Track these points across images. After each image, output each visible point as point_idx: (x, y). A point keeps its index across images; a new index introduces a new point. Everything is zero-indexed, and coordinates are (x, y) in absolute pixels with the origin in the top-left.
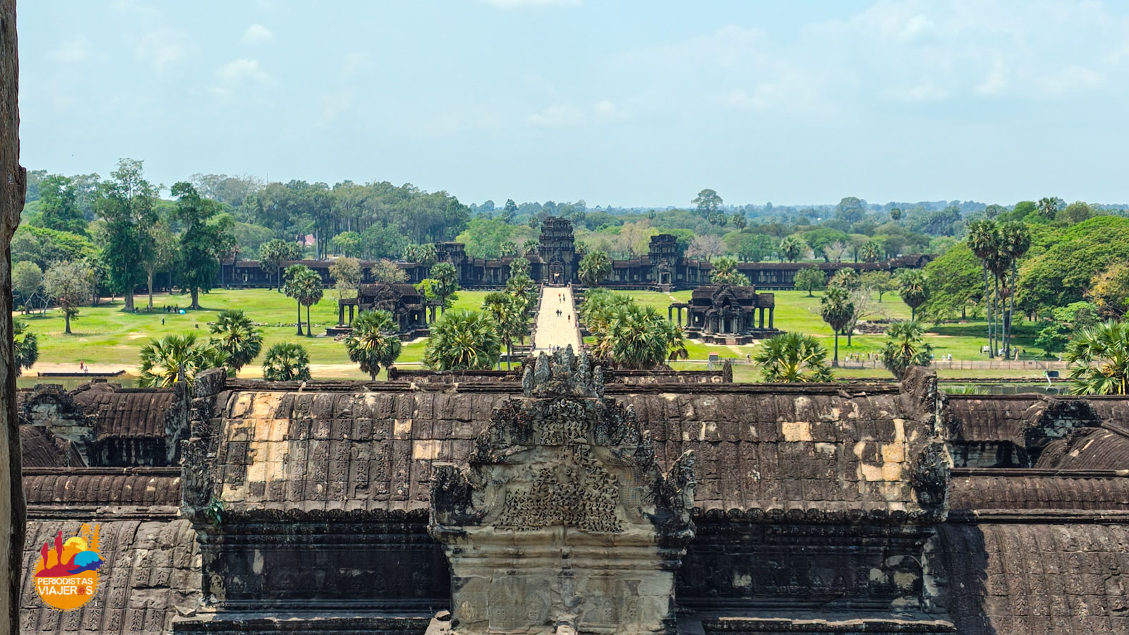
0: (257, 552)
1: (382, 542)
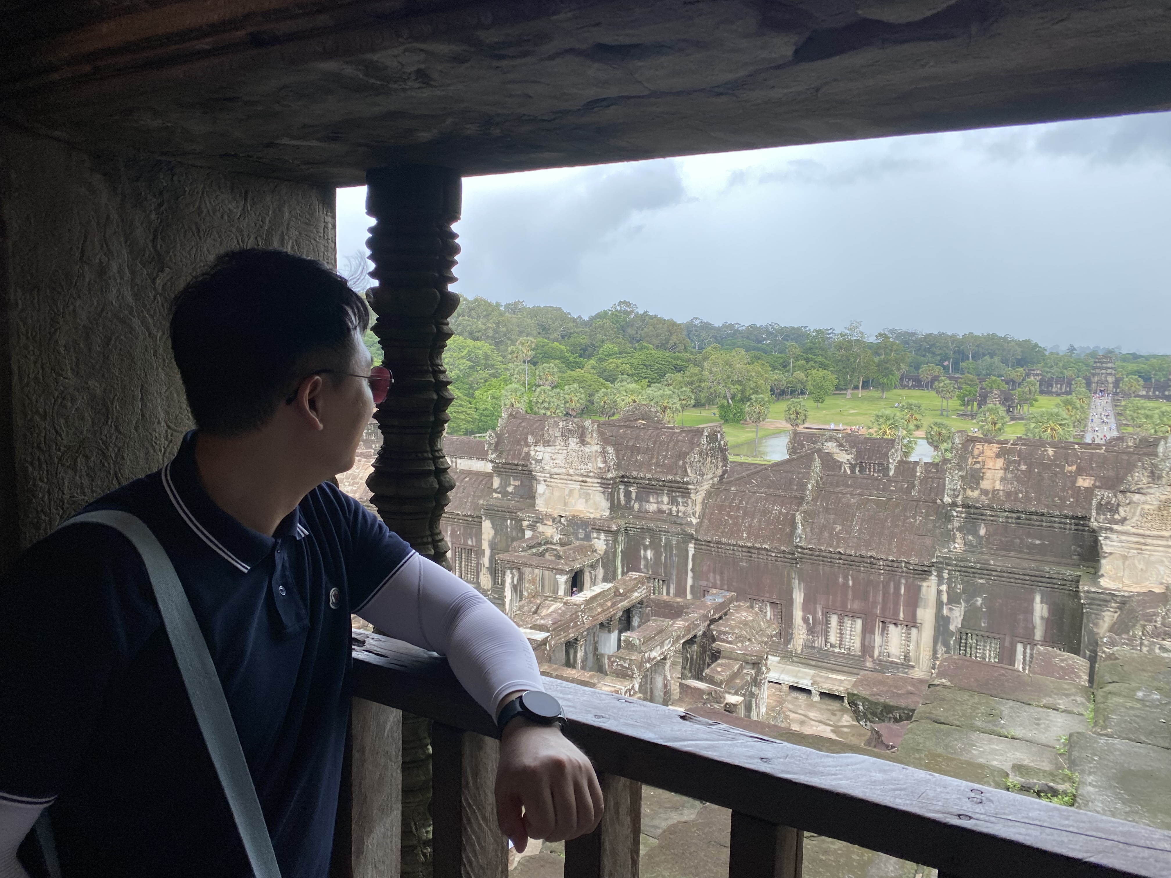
0: (983, 524)
1: (1055, 528)
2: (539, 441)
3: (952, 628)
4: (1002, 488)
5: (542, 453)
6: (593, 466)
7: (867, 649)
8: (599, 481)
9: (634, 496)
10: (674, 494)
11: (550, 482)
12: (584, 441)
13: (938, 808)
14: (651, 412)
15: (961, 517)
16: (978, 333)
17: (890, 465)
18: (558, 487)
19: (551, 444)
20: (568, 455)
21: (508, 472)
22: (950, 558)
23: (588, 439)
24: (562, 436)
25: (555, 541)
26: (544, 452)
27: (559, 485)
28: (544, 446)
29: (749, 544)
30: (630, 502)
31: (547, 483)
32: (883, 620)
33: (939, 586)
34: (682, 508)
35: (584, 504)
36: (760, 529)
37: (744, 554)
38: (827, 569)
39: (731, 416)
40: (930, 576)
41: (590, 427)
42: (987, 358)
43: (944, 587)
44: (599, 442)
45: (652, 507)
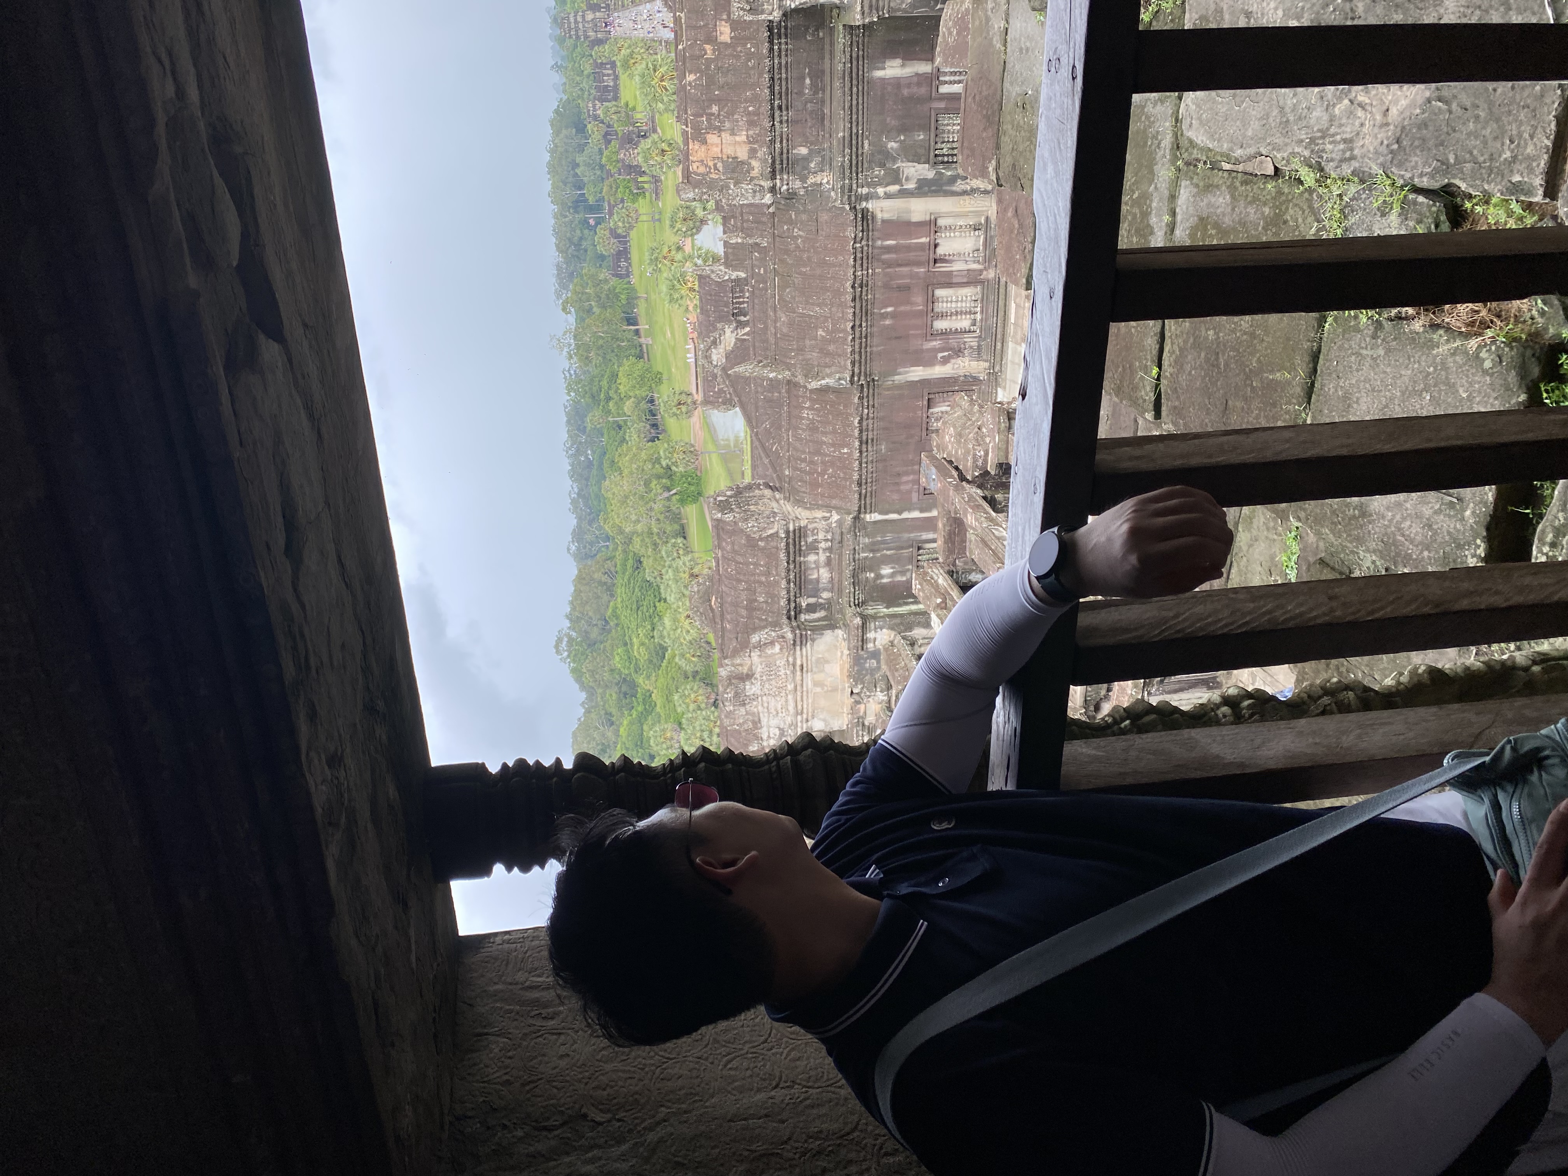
0: (794, 151)
2: (754, 735)
3: (931, 175)
4: (745, 133)
5: (771, 729)
6: (780, 659)
7: (972, 279)
8: (798, 648)
9: (812, 600)
10: (803, 548)
11: (808, 714)
12: (747, 675)
13: (1070, 102)
14: (699, 591)
15: (788, 180)
16: (548, 186)
17: (733, 277)
18: (813, 702)
19: (756, 719)
20: (769, 694)
22: (842, 187)
23: (745, 671)
24: (744, 705)
25: (886, 698)
26: (769, 727)
27: (810, 701)
28: (761, 727)
29: (857, 444)
30: (821, 604)
31: (810, 718)
32: (932, 263)
33: (879, 198)
34: (821, 536)
35: (831, 665)
36: (834, 432)
37: (870, 449)
38: (876, 341)
39: (692, 488)
40: (868, 209)
41: (729, 668)
42: (578, 171)
43: (881, 191)
44: (747, 655)
45: (824, 574)
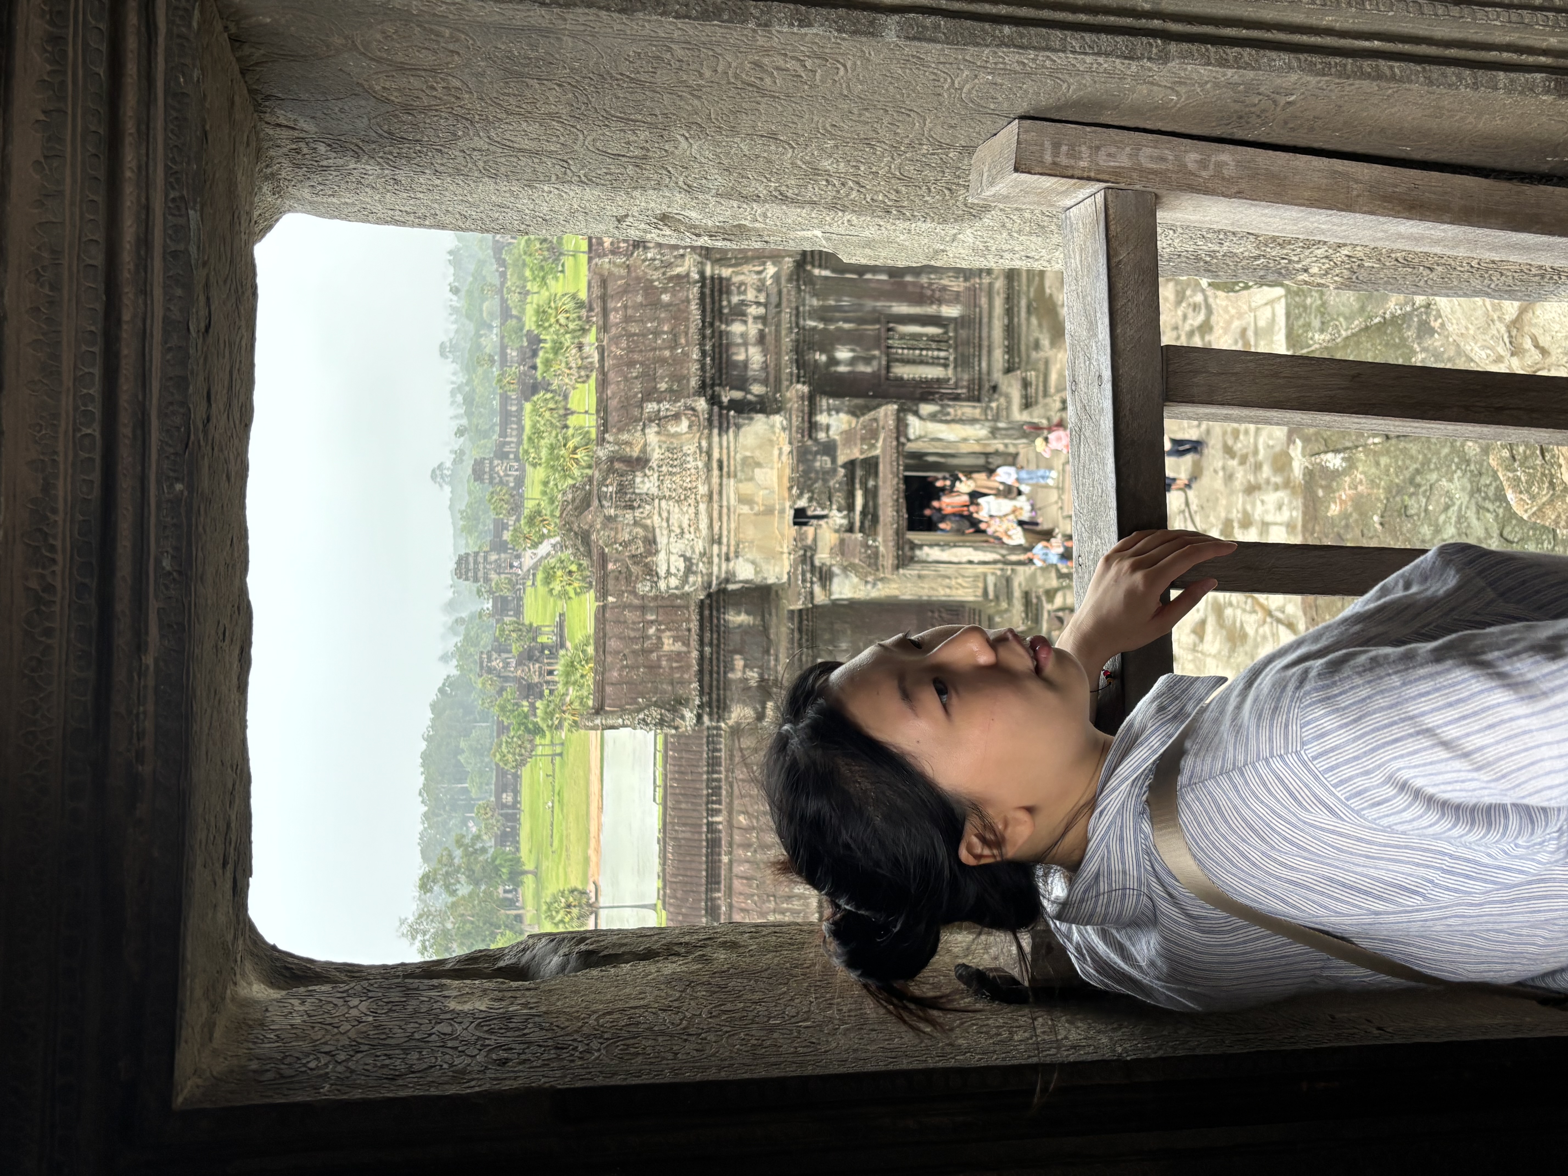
2: (646, 565)
5: (673, 558)
6: (688, 440)
8: (716, 431)
9: (737, 395)
10: (726, 311)
11: (728, 546)
12: (638, 459)
16: (419, 782)
18: (737, 529)
19: (650, 536)
20: (670, 498)
21: (718, 681)
23: (635, 454)
24: (632, 508)
25: (845, 522)
26: (669, 553)
27: (733, 526)
28: (657, 552)
30: (750, 403)
31: (732, 555)
34: (751, 295)
35: (764, 470)
44: (639, 428)
45: (755, 357)
